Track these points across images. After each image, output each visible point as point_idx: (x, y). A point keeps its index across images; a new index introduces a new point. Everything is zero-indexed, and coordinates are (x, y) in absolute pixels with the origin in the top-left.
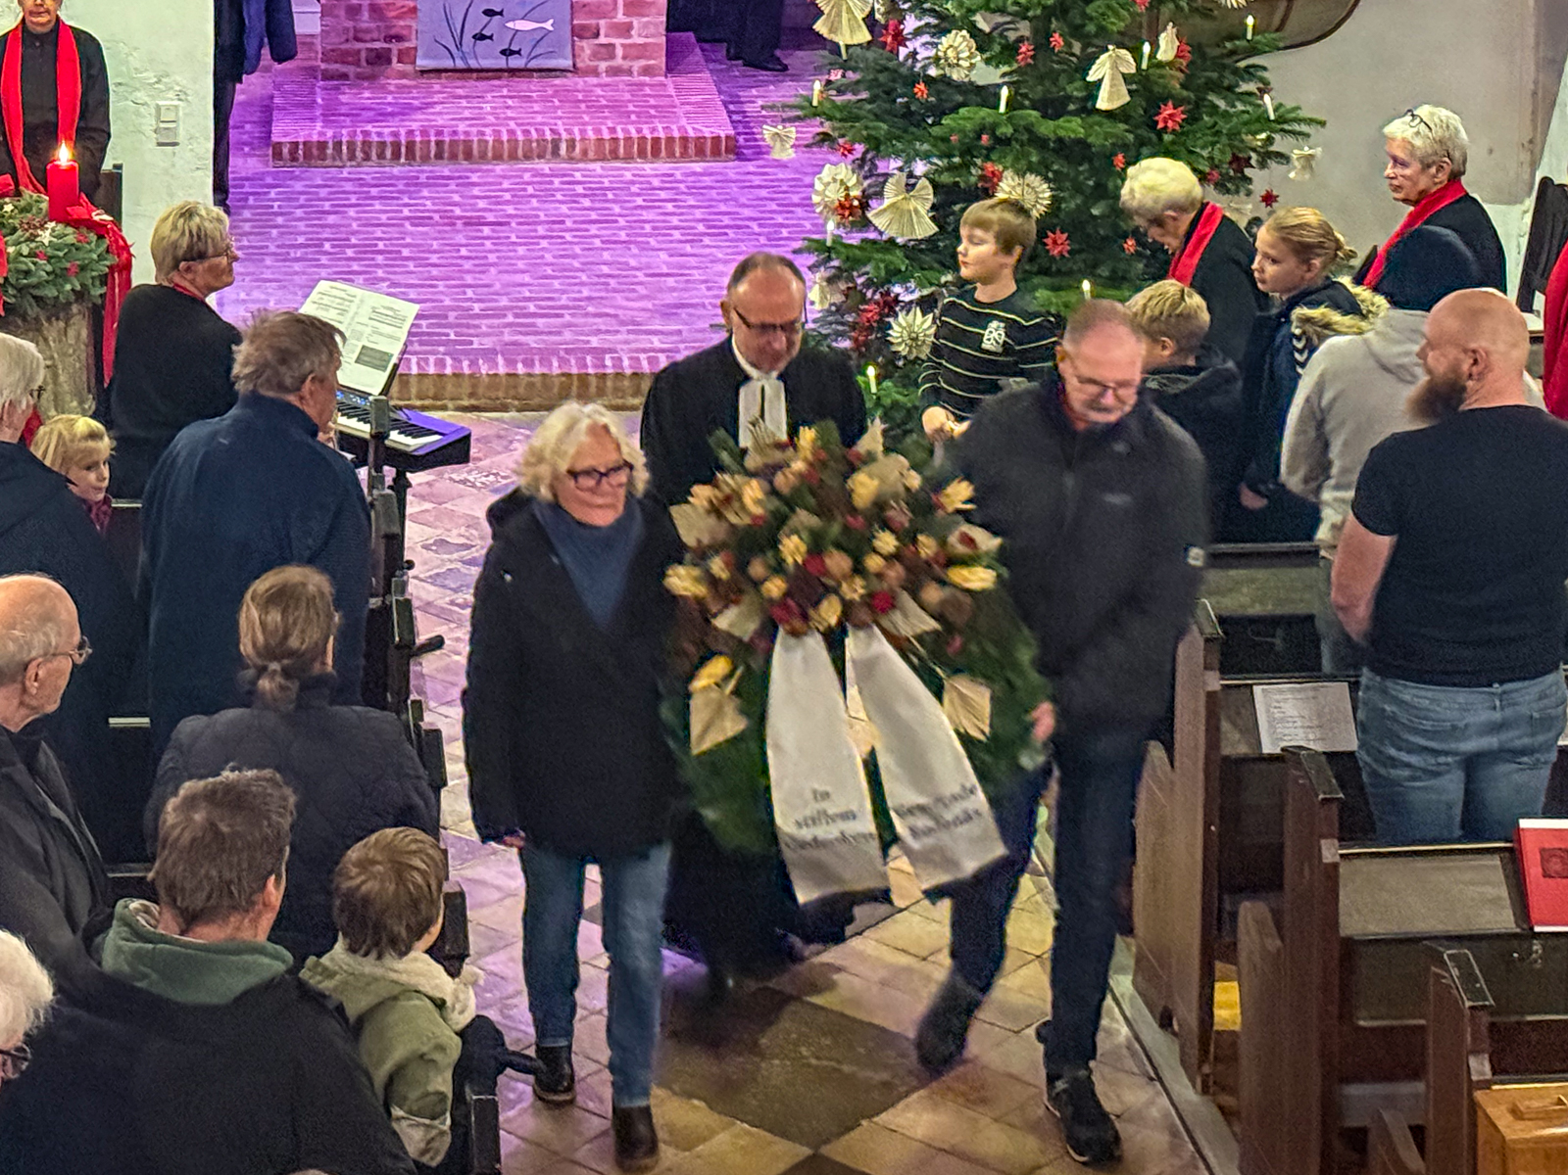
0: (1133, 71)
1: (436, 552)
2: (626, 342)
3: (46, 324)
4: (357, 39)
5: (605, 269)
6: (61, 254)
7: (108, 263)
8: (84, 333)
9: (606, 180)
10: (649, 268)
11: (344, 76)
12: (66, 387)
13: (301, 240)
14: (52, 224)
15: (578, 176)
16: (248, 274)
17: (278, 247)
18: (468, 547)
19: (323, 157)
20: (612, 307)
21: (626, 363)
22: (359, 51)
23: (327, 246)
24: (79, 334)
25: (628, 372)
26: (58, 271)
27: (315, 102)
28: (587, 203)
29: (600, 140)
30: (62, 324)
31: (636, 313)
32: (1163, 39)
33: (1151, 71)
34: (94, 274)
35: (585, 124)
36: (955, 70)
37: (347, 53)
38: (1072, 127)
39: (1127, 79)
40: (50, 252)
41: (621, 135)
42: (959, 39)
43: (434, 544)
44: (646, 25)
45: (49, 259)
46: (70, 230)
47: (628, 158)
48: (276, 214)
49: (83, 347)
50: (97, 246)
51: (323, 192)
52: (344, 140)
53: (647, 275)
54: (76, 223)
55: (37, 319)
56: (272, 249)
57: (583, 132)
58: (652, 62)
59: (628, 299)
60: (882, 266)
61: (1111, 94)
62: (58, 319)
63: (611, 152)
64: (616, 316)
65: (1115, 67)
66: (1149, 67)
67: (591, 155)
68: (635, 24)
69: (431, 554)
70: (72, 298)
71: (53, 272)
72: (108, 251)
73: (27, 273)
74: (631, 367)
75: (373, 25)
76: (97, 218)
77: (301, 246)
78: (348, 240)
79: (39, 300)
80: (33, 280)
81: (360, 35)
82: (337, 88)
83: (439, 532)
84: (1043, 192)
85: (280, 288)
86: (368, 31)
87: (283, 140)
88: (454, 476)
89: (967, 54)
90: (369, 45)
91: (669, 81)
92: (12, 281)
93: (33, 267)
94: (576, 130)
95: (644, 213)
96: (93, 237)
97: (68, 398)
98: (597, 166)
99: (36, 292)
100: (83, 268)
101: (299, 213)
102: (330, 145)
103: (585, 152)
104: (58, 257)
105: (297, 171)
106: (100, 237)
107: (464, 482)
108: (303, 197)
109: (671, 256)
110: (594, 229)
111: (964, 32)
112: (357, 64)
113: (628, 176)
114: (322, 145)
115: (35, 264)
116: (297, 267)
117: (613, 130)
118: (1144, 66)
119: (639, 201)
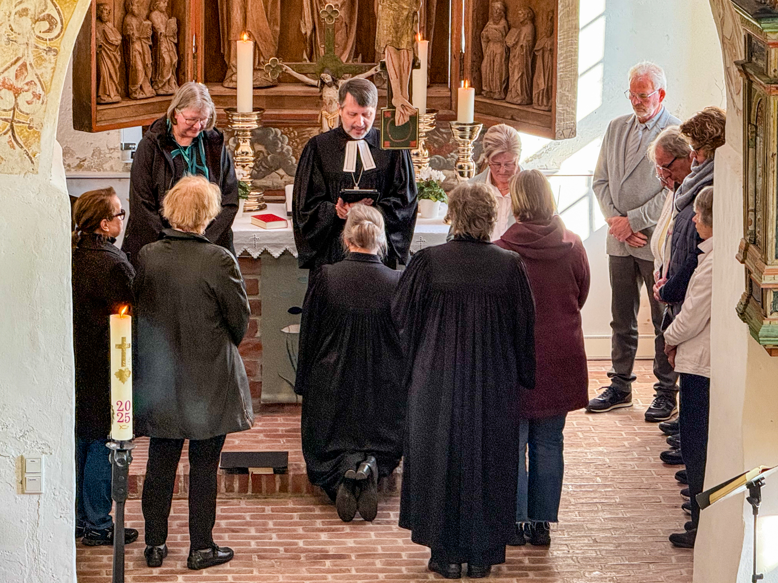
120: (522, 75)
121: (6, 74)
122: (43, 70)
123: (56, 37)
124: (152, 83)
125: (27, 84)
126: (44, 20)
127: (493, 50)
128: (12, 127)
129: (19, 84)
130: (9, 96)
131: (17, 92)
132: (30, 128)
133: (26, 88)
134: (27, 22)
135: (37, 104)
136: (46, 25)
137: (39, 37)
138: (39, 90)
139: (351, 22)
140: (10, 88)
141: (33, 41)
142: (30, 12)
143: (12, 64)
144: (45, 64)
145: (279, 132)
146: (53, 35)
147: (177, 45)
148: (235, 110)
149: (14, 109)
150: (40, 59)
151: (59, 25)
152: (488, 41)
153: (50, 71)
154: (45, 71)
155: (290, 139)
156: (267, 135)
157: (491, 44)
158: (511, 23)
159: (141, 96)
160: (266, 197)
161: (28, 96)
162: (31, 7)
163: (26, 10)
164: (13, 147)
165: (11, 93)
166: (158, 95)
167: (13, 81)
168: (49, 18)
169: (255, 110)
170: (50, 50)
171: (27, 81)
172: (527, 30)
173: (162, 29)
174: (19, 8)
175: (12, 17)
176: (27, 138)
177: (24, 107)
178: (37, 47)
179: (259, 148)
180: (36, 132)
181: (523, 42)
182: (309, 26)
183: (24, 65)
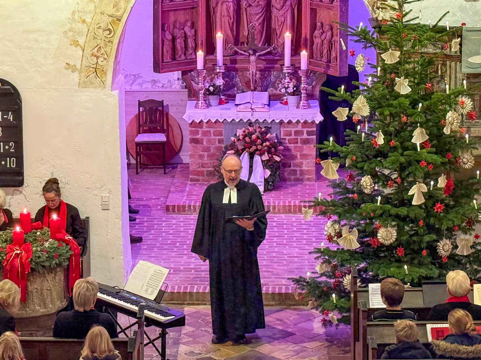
0: (426, 191)
1: (189, 356)
2: (272, 282)
3: (47, 275)
4: (203, 167)
5: (274, 254)
6: (52, 251)
7: (70, 254)
8: (63, 278)
9: (285, 221)
10: (289, 254)
11: (198, 180)
12: (55, 297)
13: (169, 242)
14: (51, 240)
15: (276, 219)
16: (147, 254)
17: (160, 244)
18: (200, 354)
19: (184, 211)
20: (272, 269)
21: (270, 289)
22: (203, 171)
23: (178, 244)
24: (60, 278)
25: (270, 292)
26: (50, 256)
27: (185, 190)
28: (276, 229)
29: (285, 206)
30: (53, 275)
31: (279, 271)
32: (440, 180)
33: (434, 191)
34: (64, 258)
35: (281, 200)
36: (366, 190)
37: (199, 172)
38: (403, 211)
39: (424, 194)
40: (48, 250)
41: (292, 204)
42: (367, 179)
43: (189, 353)
44: (308, 163)
45: (47, 252)
46: (56, 242)
47: (295, 212)
48: (163, 232)
49: (62, 283)
50: (66, 248)
51: (182, 224)
52: (192, 205)
53: (288, 257)
54: (59, 240)
55: (44, 273)
56: (158, 245)
57: (279, 203)
58: (310, 176)
59: (278, 266)
60: (340, 258)
61: (418, 199)
62: (52, 273)
63: (288, 210)
64: (273, 272)
65: (419, 190)
66: (433, 190)
67: (281, 211)
68: (304, 162)
69: (187, 356)
70: (55, 266)
71: (49, 257)
72: (70, 249)
73: (39, 257)
74: (272, 291)
75: (208, 162)
76: (66, 238)
77: (169, 244)
78: (186, 242)
79: (43, 266)
80: (41, 260)
81: (204, 165)
82: (194, 185)
83: (192, 349)
84: (394, 233)
85: (156, 260)
86: (207, 164)
87: (170, 204)
88: (202, 329)
89: (369, 184)
90: (207, 169)
91: (316, 184)
92: (34, 259)
93: (41, 255)
94: (277, 202)
95: (295, 233)
96: (64, 244)
97: (56, 300)
98: (283, 216)
99: (43, 264)
100: (60, 255)
101: (171, 232)
102: (187, 207)
103: (279, 210)
104: (50, 252)
105: (175, 216)
106: (67, 244)
107: (205, 331)
108: (174, 226)
109: (300, 250)
110: (275, 239)
111: (369, 176)
112: (203, 175)
113: (294, 219)
114: (184, 207)
115: (42, 254)
116: (165, 252)
117: (290, 202)
118: (431, 189)
119: (295, 229)
120: (327, 51)
121: (93, 51)
122: (107, 49)
123: (112, 37)
124: (185, 55)
125: (101, 54)
126: (107, 30)
127: (317, 41)
128: (96, 71)
129: (98, 54)
130: (95, 59)
131: (98, 58)
132: (103, 71)
133: (101, 56)
134: (101, 31)
135: (105, 62)
136: (108, 32)
137: (105, 37)
138: (106, 56)
139: (263, 30)
140: (95, 56)
141: (103, 38)
142: (102, 28)
143: (95, 47)
144: (108, 47)
145: (234, 73)
146: (111, 36)
147: (195, 40)
148: (216, 65)
149: (96, 64)
150: (106, 45)
151: (113, 32)
152: (316, 38)
153: (110, 50)
154: (108, 49)
155: (239, 76)
156: (230, 74)
157: (316, 39)
158: (324, 30)
159: (180, 59)
160: (229, 99)
161: (102, 59)
162: (102, 26)
163: (100, 26)
164: (96, 78)
165: (95, 58)
166: (187, 59)
167: (96, 53)
168: (109, 30)
169: (224, 64)
170: (109, 42)
171: (101, 53)
172: (329, 33)
173: (188, 33)
174: (98, 26)
175: (95, 29)
176: (102, 75)
177: (100, 63)
178: (105, 40)
179: (226, 79)
180: (105, 73)
181: (327, 38)
182: (247, 32)
183: (100, 47)
